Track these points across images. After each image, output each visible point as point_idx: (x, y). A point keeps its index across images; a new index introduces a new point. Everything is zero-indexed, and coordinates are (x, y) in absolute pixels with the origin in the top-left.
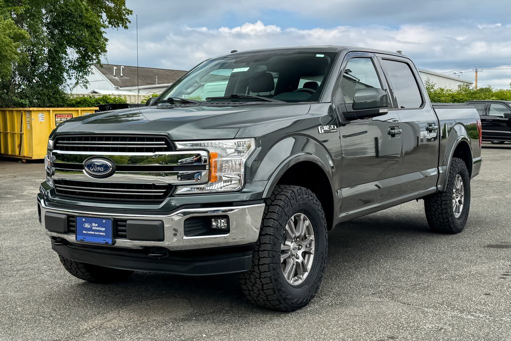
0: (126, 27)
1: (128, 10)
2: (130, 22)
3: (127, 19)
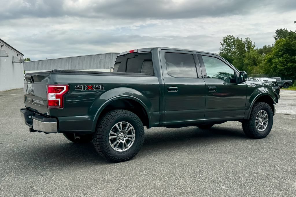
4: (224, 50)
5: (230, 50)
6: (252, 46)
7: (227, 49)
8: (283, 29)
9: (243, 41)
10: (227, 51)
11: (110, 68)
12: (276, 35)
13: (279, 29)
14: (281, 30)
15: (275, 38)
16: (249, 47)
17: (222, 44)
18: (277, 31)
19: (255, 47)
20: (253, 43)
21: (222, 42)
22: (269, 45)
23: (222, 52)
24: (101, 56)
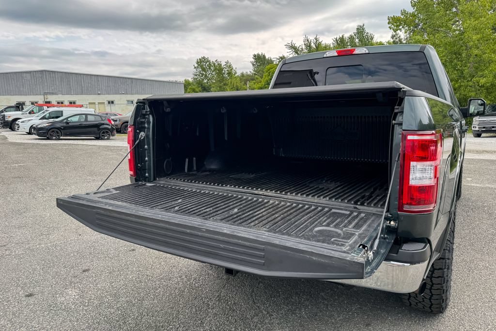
4: (199, 75)
5: (206, 75)
6: (233, 72)
7: (203, 74)
8: (260, 54)
9: (222, 65)
10: (202, 76)
11: (42, 93)
12: (253, 60)
13: (256, 54)
14: (258, 55)
15: (253, 65)
16: (229, 74)
17: (195, 68)
18: (255, 56)
19: (236, 73)
20: (234, 68)
21: (196, 65)
22: (246, 72)
23: (196, 77)
24: (24, 75)
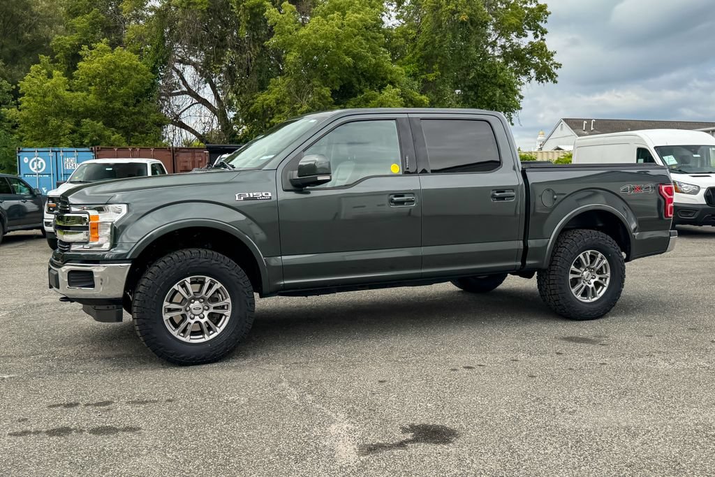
0: (555, 82)
1: (558, 64)
2: (557, 76)
3: (554, 73)
